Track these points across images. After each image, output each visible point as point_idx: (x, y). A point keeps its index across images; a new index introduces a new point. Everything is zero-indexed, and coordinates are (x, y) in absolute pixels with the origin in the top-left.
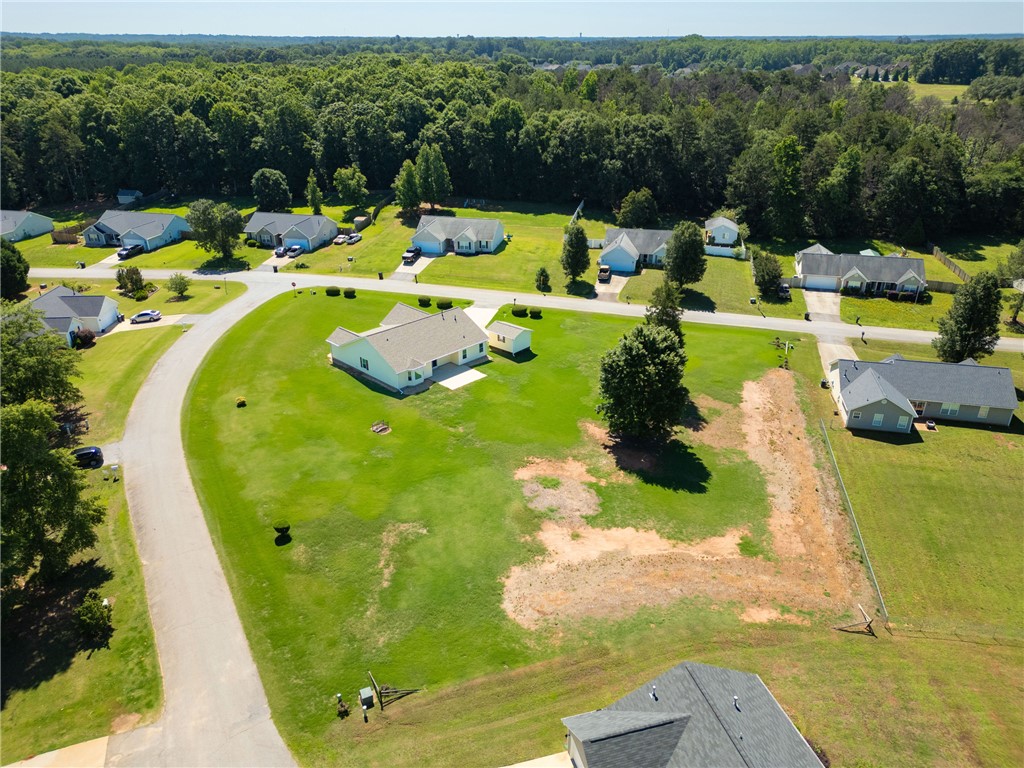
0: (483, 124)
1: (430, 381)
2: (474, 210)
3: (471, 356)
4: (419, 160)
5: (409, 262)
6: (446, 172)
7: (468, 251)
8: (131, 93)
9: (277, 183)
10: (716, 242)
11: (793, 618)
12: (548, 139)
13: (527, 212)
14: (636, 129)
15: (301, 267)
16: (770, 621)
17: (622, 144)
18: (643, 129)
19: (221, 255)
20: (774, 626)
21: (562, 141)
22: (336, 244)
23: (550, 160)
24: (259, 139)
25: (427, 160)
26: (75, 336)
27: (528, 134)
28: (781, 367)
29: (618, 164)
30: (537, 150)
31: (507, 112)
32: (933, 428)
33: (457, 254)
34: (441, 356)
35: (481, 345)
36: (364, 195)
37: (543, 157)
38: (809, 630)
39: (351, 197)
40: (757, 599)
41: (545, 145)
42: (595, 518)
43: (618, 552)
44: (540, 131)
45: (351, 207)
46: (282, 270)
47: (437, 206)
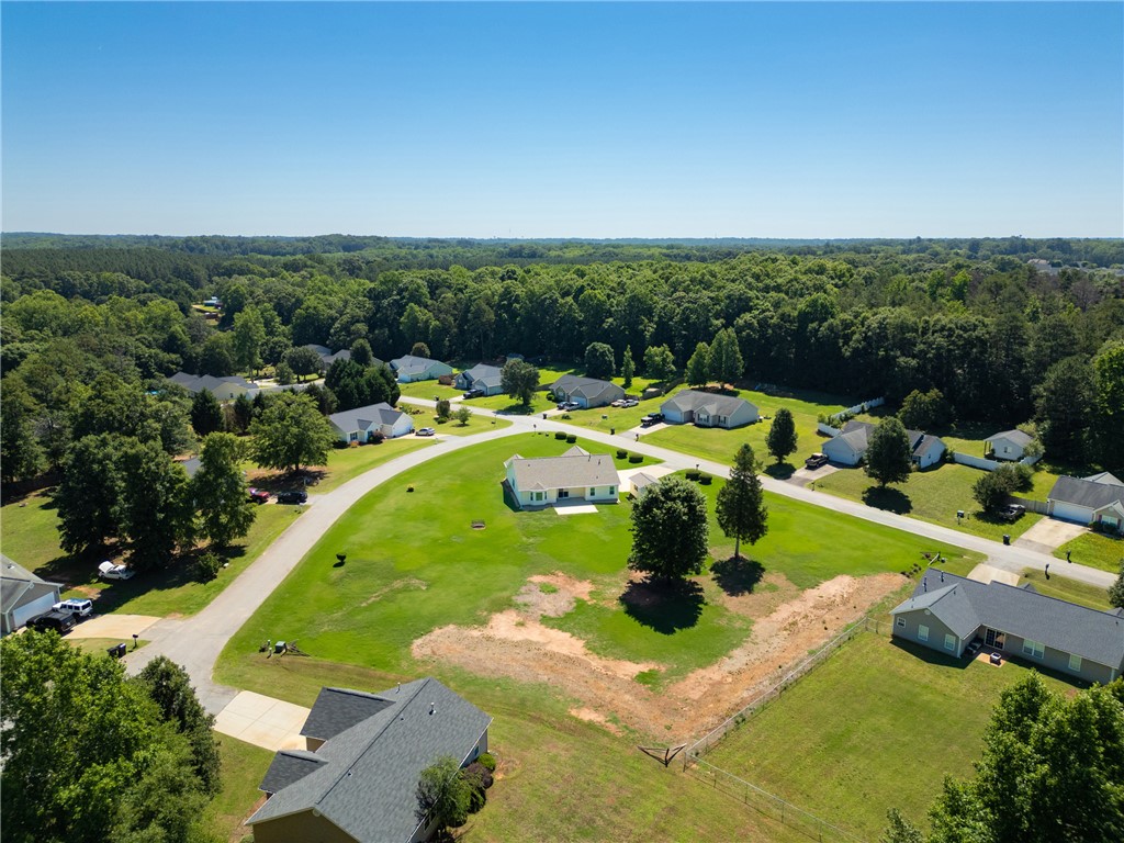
0: (789, 316)
1: (550, 505)
2: (761, 394)
3: (598, 495)
4: (714, 343)
5: (646, 424)
6: (739, 356)
7: (706, 423)
8: (544, 279)
9: (603, 354)
10: (996, 455)
11: (612, 728)
12: (854, 333)
13: (810, 401)
14: (943, 329)
15: (565, 418)
16: (590, 721)
17: (924, 343)
18: (950, 329)
19: (521, 402)
20: (590, 725)
21: (866, 338)
22: (614, 406)
23: (848, 354)
24: (611, 320)
25: (720, 344)
26: (371, 434)
27: (831, 328)
28: (903, 573)
29: (914, 362)
30: (838, 343)
31: (815, 306)
32: (998, 663)
33: (696, 425)
34: (570, 487)
35: (612, 488)
36: (671, 371)
37: (843, 350)
38: (615, 739)
39: (658, 372)
40: (601, 706)
41: (847, 339)
42: (552, 619)
43: (536, 643)
44: (847, 325)
45: (657, 381)
46: (550, 418)
47: (727, 386)
